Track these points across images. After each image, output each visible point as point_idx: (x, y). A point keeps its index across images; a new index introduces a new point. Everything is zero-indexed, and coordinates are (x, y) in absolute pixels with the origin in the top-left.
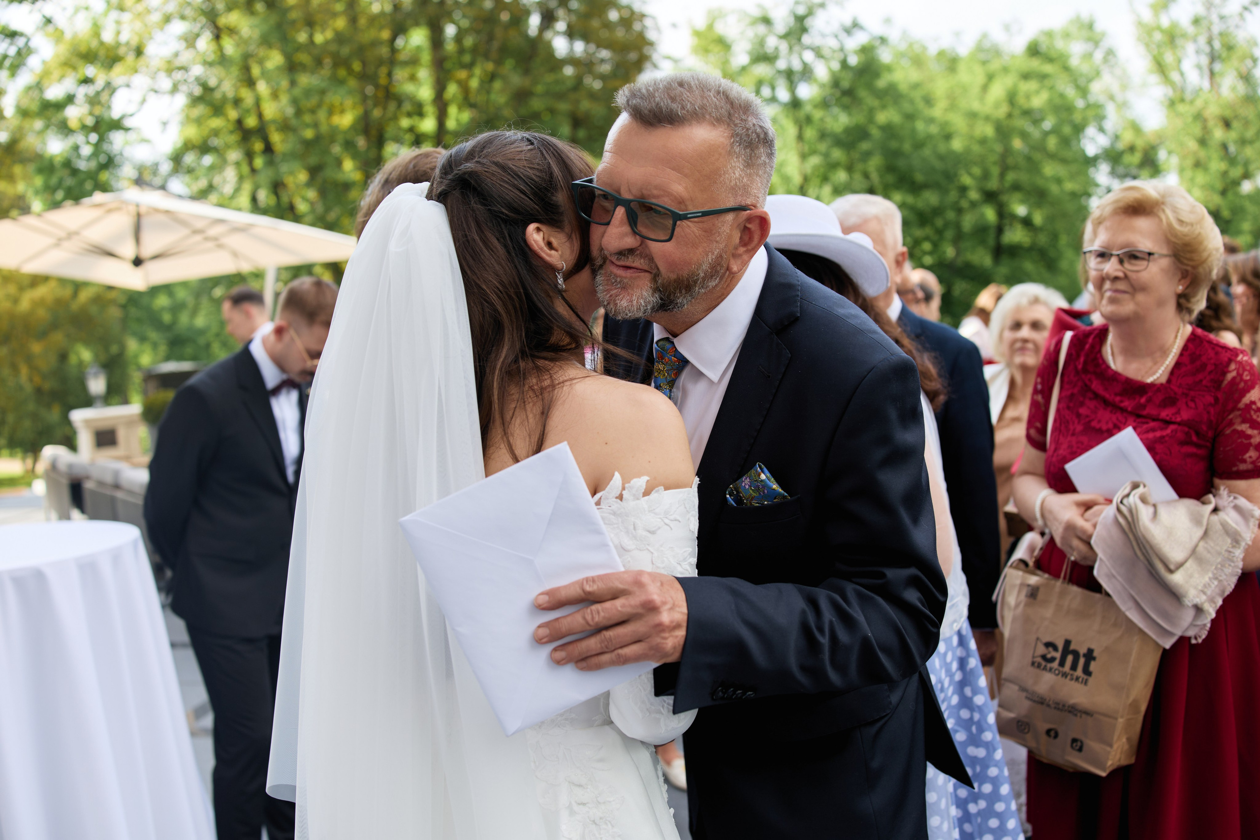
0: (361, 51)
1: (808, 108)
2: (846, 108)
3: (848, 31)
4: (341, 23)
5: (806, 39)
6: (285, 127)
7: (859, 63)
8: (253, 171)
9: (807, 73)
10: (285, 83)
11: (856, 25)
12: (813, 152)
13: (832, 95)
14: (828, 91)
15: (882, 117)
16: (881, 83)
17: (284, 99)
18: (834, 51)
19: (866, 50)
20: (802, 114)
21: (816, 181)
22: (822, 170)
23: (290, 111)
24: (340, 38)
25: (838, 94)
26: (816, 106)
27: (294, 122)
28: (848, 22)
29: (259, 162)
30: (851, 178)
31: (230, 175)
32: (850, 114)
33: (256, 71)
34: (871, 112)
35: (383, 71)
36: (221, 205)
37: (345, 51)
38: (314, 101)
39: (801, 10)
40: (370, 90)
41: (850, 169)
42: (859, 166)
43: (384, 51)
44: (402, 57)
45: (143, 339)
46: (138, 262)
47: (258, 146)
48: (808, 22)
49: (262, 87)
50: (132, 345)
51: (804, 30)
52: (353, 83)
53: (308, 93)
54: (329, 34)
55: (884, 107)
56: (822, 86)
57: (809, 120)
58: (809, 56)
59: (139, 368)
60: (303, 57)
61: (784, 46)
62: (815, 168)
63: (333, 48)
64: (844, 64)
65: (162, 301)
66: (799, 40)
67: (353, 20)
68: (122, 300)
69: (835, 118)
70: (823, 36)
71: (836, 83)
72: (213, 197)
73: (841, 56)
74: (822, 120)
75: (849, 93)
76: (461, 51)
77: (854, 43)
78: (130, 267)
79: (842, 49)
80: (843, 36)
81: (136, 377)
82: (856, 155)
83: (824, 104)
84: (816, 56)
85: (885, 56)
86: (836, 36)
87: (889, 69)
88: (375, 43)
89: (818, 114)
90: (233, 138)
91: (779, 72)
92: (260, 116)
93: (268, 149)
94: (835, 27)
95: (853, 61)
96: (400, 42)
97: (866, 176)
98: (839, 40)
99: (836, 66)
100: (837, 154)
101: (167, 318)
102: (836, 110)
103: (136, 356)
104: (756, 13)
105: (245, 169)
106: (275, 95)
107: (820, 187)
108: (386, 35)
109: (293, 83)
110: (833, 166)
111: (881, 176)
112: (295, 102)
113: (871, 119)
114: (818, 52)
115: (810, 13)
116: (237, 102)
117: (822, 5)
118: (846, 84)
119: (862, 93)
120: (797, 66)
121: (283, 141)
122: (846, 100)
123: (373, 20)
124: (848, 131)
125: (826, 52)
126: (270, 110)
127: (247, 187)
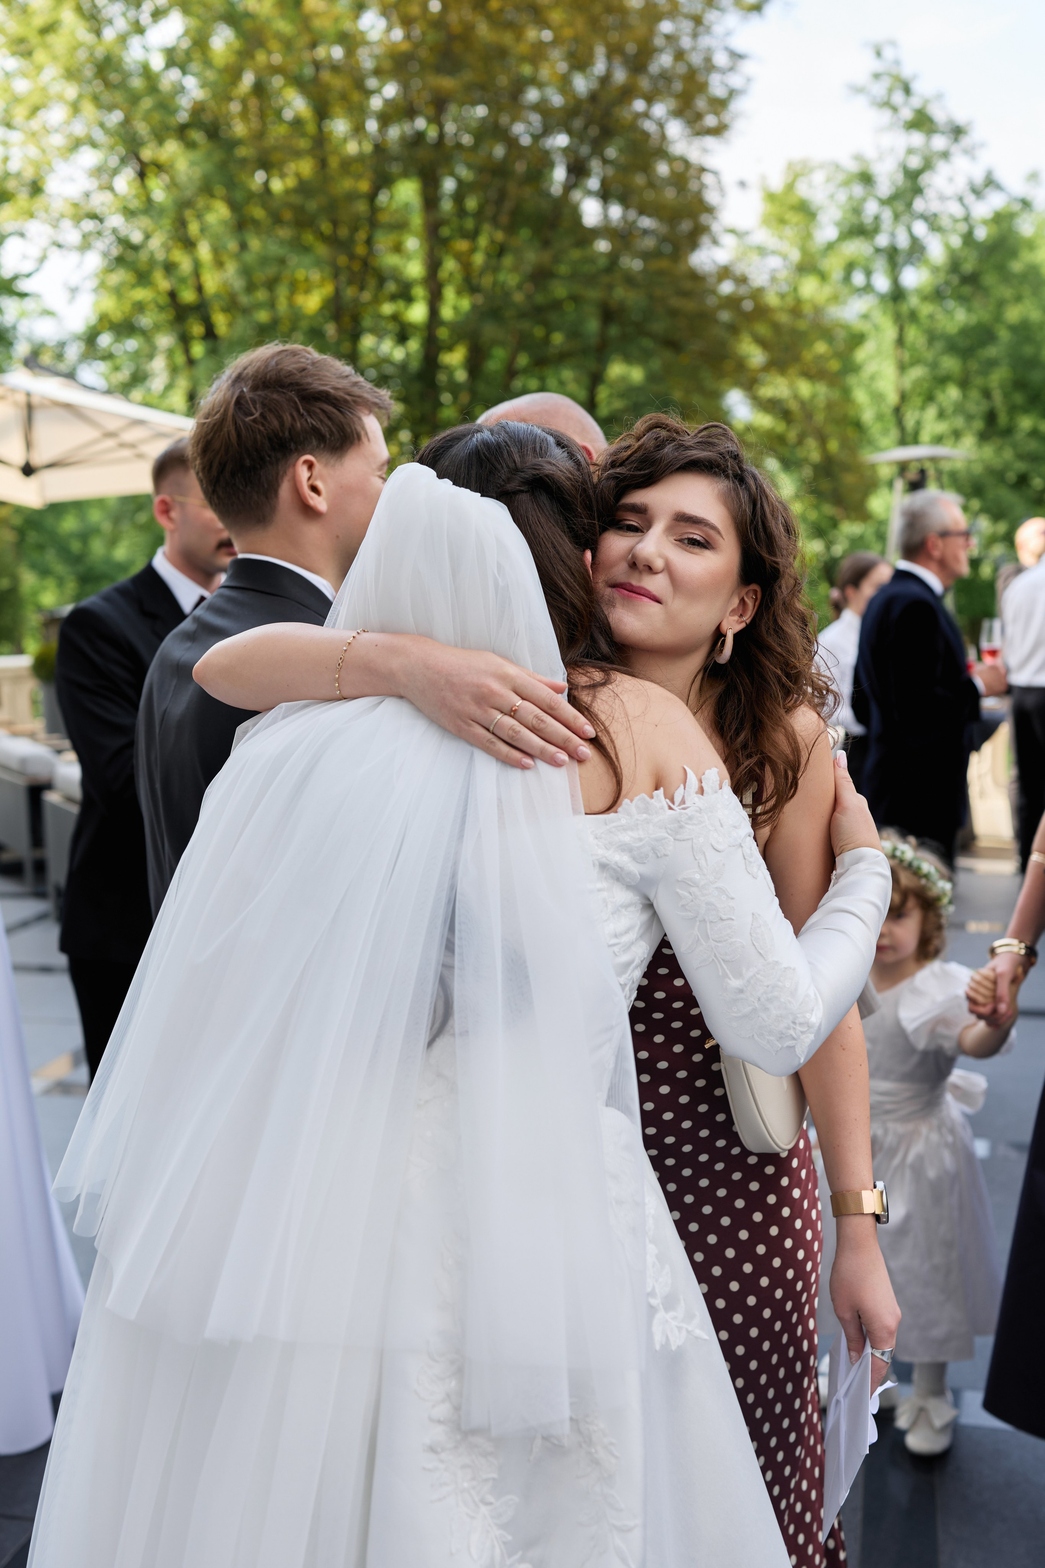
0: (332, 209)
1: (914, 301)
2: (963, 300)
3: (977, 192)
4: (306, 167)
5: (919, 205)
6: (232, 306)
7: (988, 236)
8: (191, 362)
9: (917, 249)
10: (232, 245)
11: (990, 182)
12: (916, 361)
13: (947, 283)
14: (942, 277)
15: (1013, 314)
16: (1016, 266)
17: (231, 268)
18: (956, 221)
19: (1001, 219)
20: (904, 308)
21: (917, 401)
22: (926, 385)
23: (238, 284)
24: (303, 188)
25: (955, 280)
26: (925, 298)
27: (244, 300)
28: (979, 178)
29: (198, 350)
30: (965, 396)
31: (158, 365)
32: (969, 310)
33: (193, 228)
34: (1001, 304)
35: (362, 235)
36: (146, 404)
37: (312, 205)
38: (271, 271)
39: (915, 163)
40: (343, 260)
41: (964, 384)
42: (979, 381)
43: (361, 207)
44: (384, 218)
45: (44, 572)
46: (28, 470)
47: (197, 329)
48: (925, 179)
49: (204, 251)
50: (28, 579)
51: (918, 191)
52: (322, 250)
53: (264, 260)
54: (291, 182)
55: (1018, 299)
56: (935, 270)
57: (913, 316)
58: (920, 228)
59: (40, 609)
60: (258, 212)
61: (887, 215)
62: (917, 383)
63: (296, 200)
64: (968, 238)
65: (69, 524)
66: (909, 205)
67: (323, 163)
68: (17, 521)
69: (949, 313)
70: (942, 198)
71: (954, 265)
72: (137, 394)
73: (963, 227)
74: (931, 317)
75: (972, 280)
76: (461, 211)
77: (983, 210)
78: (18, 476)
79: (967, 219)
80: (970, 199)
81: (33, 619)
82: (974, 366)
83: (937, 295)
84: (929, 228)
85: (1026, 227)
86: (961, 199)
87: (1031, 245)
88: (352, 196)
89: (926, 309)
90: (166, 316)
91: (878, 250)
92: (200, 289)
93: (210, 334)
94: (961, 185)
95: (981, 234)
96: (383, 198)
97: (987, 394)
98: (963, 204)
99: (956, 241)
100: (950, 364)
101: (76, 546)
102: (951, 304)
103: (35, 593)
104: (853, 167)
105: (180, 359)
106: (219, 264)
107: (923, 408)
108: (364, 186)
109: (243, 246)
110: (942, 381)
111: (1006, 395)
112: (246, 272)
113: (998, 317)
114: (933, 222)
115: (928, 165)
116: (169, 268)
117: (945, 155)
118: (968, 267)
119: (989, 279)
120: (903, 242)
121: (230, 325)
122: (966, 290)
123: (347, 164)
124: (965, 332)
125: (945, 222)
126: (212, 282)
127: (183, 384)
